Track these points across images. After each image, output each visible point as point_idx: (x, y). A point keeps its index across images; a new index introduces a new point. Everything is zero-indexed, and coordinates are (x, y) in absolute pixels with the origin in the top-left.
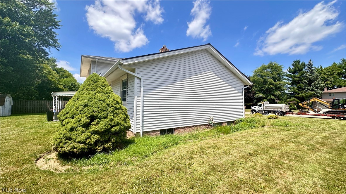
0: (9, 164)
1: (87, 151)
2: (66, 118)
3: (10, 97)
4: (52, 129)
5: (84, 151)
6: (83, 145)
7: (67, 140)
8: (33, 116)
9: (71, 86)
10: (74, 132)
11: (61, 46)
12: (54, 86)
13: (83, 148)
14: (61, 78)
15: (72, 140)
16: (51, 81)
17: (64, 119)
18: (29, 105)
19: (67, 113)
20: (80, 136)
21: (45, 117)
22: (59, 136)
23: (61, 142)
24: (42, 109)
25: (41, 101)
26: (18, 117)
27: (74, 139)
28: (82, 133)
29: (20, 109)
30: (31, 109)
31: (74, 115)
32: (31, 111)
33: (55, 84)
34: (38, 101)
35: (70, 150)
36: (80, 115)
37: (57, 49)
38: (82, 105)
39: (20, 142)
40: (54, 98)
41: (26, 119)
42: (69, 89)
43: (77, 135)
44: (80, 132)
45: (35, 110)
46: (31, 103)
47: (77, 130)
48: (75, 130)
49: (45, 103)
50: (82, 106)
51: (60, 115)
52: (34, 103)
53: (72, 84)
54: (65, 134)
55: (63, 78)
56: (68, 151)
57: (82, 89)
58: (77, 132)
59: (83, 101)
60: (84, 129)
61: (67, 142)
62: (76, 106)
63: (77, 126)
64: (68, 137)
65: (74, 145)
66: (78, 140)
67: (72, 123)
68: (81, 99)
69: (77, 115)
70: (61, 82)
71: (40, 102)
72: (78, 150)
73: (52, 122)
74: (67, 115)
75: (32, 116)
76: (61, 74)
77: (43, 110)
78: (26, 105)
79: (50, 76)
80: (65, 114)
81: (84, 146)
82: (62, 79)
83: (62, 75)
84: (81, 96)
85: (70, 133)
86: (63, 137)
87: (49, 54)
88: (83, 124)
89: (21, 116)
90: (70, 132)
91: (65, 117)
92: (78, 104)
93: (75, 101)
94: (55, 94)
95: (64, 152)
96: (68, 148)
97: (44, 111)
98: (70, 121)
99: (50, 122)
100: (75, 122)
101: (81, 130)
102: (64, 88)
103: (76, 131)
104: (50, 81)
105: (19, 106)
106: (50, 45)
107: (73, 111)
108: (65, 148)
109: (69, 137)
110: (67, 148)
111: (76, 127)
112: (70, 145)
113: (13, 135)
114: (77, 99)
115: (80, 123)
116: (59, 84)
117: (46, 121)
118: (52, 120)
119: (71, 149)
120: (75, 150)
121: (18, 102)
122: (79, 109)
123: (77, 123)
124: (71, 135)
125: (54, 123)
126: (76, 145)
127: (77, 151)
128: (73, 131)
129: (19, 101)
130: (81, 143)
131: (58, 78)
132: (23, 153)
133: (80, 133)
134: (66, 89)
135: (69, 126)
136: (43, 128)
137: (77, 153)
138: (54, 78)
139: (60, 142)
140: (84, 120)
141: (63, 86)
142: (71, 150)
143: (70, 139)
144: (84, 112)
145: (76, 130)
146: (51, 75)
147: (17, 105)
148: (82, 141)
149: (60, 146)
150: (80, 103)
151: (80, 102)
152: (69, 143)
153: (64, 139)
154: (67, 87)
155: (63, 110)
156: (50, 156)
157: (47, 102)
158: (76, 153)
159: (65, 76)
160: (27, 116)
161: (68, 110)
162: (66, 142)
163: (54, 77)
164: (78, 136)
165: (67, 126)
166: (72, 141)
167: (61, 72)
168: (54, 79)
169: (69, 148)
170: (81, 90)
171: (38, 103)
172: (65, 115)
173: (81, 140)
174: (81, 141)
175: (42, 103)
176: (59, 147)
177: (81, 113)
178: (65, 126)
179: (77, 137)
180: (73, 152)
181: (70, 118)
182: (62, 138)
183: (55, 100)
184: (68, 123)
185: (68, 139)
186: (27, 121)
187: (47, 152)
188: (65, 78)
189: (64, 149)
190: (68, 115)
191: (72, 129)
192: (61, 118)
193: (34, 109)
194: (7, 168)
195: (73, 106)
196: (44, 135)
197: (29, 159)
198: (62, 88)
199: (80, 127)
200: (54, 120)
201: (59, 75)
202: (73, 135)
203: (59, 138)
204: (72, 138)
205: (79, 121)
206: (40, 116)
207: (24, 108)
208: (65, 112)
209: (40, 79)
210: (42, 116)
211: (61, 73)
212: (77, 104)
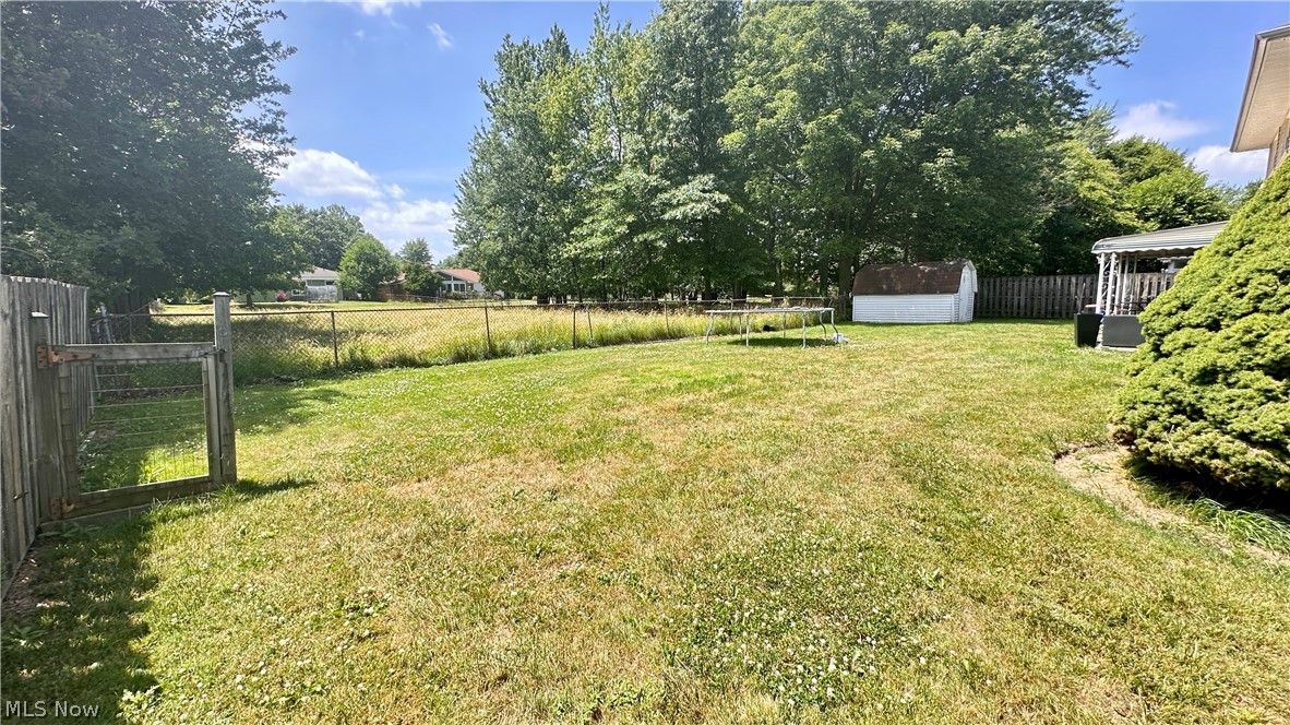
0: (989, 441)
1: (1282, 485)
2: (1178, 327)
3: (971, 270)
4: (1094, 375)
5: (1266, 481)
6: (1265, 452)
7: (1179, 418)
8: (1030, 326)
9: (1175, 206)
10: (1216, 387)
11: (1137, 41)
12: (1100, 221)
13: (1265, 469)
14: (1130, 181)
15: (1205, 419)
16: (1088, 202)
17: (1165, 328)
18: (1016, 291)
19: (1185, 307)
20: (1250, 409)
21: (1067, 331)
22: (1143, 395)
23: (1154, 418)
24: (1053, 307)
25: (1052, 278)
26: (990, 326)
27: (1219, 419)
28: (1263, 399)
29: (994, 304)
30: (1022, 304)
31: (1220, 314)
32: (1022, 313)
33: (1104, 211)
34: (1044, 279)
35: (1192, 456)
36: (1256, 315)
37: (1120, 62)
38: (1268, 272)
39: (1005, 394)
40: (1101, 261)
41: (1011, 334)
42: (1163, 222)
43: (1234, 405)
44: (1249, 392)
45: (1032, 309)
46: (1023, 284)
47: (1235, 383)
48: (1225, 379)
49: (1066, 283)
50: (1270, 276)
51: (1151, 314)
52: (1030, 286)
53: (1179, 200)
54: (1173, 390)
55: (1140, 180)
56: (1182, 457)
57: (1272, 195)
58: (1235, 391)
59: (1274, 251)
60: (1278, 383)
61: (1177, 425)
62: (1233, 275)
63: (1238, 365)
64: (1185, 403)
65: (1212, 444)
66: (1237, 426)
67: (1209, 350)
68: (1267, 241)
69: (1235, 318)
70: (1128, 197)
71: (1048, 281)
72: (1236, 466)
73: (1090, 349)
74: (1181, 313)
75: (1025, 325)
76: (1130, 165)
77: (1057, 308)
78: (1010, 292)
79: (1087, 184)
80: (1174, 310)
81: (1269, 459)
82: (1133, 186)
83: (1133, 167)
84: (1267, 226)
85: (1196, 388)
86: (1163, 401)
87: (1087, 96)
88: (1273, 360)
89: (996, 325)
90: (1201, 384)
91: (1174, 320)
92: (1243, 268)
93: (1228, 254)
94: (1107, 249)
95: (1166, 458)
96: (1181, 447)
97: (1060, 313)
98: (1197, 339)
99: (1087, 350)
100: (1226, 344)
101: (1257, 385)
102: (1138, 223)
103: (1230, 386)
104: (1085, 203)
105: (991, 294)
106: (1094, 57)
107: (1217, 297)
108: (1170, 445)
109: (1190, 404)
110: (1176, 447)
111: (1233, 371)
112: (1194, 438)
113: (985, 371)
114: (1242, 245)
115: (1257, 354)
116: (1119, 210)
117: (1073, 344)
118: (1093, 344)
119: (1202, 453)
120: (1216, 462)
121: (989, 283)
122: (1251, 291)
123: (1235, 350)
124: (1201, 397)
125: (1102, 356)
126: (1224, 444)
127: (1226, 472)
128: (1214, 381)
129: (992, 281)
130: (1254, 444)
131: (1116, 182)
132: (1017, 424)
133: (1251, 398)
134: (1148, 225)
135: (1194, 362)
136: (1064, 367)
137: (1227, 478)
138: (1100, 186)
139: (1149, 419)
140: (1279, 341)
141: (1134, 214)
142: (1197, 460)
143: (1196, 413)
144: (1279, 301)
145: (1232, 380)
146: (1088, 177)
147: (986, 293)
148: (1264, 437)
149: (1147, 433)
150: (1259, 259)
151: (1261, 257)
152: (1189, 430)
153: (1168, 408)
154: (1153, 216)
155: (1164, 295)
156: (1096, 456)
157: (1074, 280)
158: (1220, 478)
159: (1145, 169)
160: (1012, 325)
161: (1187, 293)
162: (1173, 420)
163: (1103, 184)
164: (1241, 408)
165: (1183, 359)
166: (1202, 423)
167: (1130, 156)
168: (1101, 192)
169: (1185, 449)
170: (1268, 201)
171: (1044, 286)
172: (1170, 314)
173: (1256, 429)
174: (1253, 433)
175: (1055, 284)
176: (1142, 434)
177: (1262, 306)
178: (1172, 359)
179: (1234, 413)
180: (1204, 468)
181: (1198, 326)
182: (1157, 404)
183: (1108, 269)
184: (1187, 346)
185: (1183, 412)
186: (1014, 341)
187: (1087, 444)
188: (1146, 178)
189: (1165, 447)
190: (1186, 314)
191: (1207, 376)
192: (1156, 325)
193: (1029, 305)
194: (985, 451)
195: (1216, 275)
196: (1072, 388)
197: (1035, 445)
198: (1131, 223)
199: (1250, 369)
200: (1100, 345)
201: (1122, 173)
202: (1212, 399)
203: (1145, 403)
204: (1205, 410)
205: (1250, 345)
206: (1050, 326)
207: (1003, 303)
208: (1176, 303)
209: (1053, 198)
210: (1056, 327)
211: (1130, 159)
212: (1236, 268)
